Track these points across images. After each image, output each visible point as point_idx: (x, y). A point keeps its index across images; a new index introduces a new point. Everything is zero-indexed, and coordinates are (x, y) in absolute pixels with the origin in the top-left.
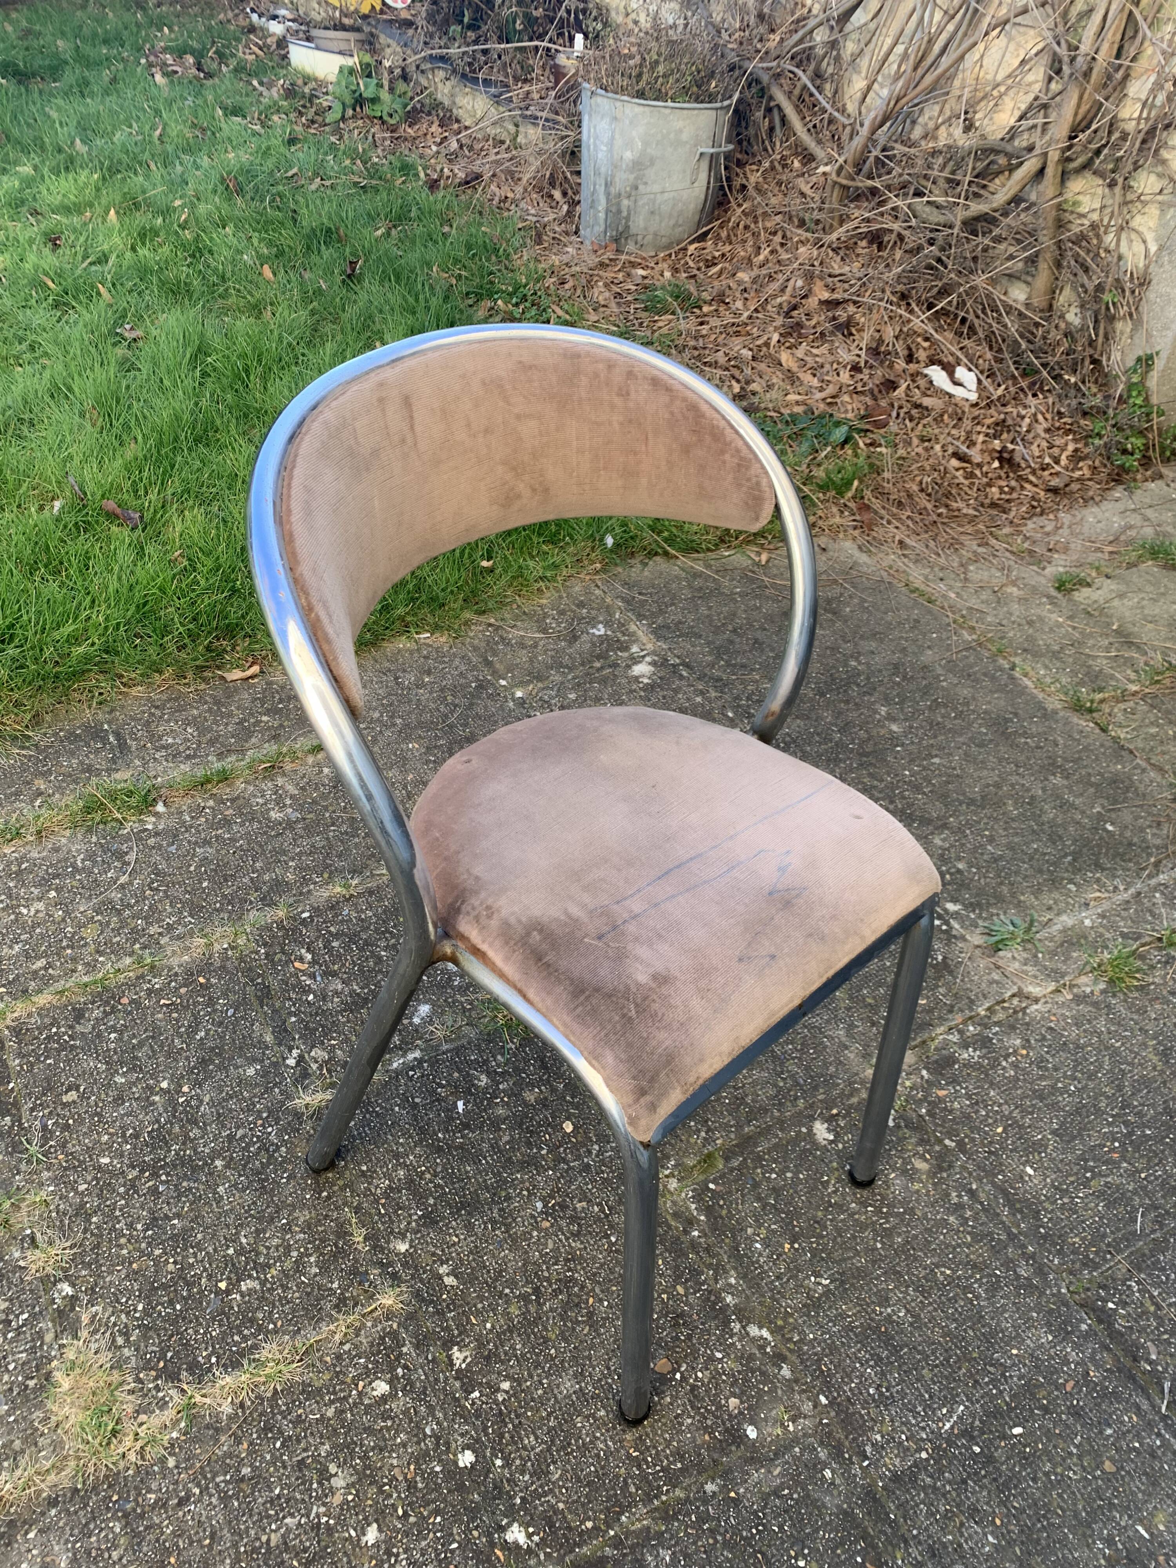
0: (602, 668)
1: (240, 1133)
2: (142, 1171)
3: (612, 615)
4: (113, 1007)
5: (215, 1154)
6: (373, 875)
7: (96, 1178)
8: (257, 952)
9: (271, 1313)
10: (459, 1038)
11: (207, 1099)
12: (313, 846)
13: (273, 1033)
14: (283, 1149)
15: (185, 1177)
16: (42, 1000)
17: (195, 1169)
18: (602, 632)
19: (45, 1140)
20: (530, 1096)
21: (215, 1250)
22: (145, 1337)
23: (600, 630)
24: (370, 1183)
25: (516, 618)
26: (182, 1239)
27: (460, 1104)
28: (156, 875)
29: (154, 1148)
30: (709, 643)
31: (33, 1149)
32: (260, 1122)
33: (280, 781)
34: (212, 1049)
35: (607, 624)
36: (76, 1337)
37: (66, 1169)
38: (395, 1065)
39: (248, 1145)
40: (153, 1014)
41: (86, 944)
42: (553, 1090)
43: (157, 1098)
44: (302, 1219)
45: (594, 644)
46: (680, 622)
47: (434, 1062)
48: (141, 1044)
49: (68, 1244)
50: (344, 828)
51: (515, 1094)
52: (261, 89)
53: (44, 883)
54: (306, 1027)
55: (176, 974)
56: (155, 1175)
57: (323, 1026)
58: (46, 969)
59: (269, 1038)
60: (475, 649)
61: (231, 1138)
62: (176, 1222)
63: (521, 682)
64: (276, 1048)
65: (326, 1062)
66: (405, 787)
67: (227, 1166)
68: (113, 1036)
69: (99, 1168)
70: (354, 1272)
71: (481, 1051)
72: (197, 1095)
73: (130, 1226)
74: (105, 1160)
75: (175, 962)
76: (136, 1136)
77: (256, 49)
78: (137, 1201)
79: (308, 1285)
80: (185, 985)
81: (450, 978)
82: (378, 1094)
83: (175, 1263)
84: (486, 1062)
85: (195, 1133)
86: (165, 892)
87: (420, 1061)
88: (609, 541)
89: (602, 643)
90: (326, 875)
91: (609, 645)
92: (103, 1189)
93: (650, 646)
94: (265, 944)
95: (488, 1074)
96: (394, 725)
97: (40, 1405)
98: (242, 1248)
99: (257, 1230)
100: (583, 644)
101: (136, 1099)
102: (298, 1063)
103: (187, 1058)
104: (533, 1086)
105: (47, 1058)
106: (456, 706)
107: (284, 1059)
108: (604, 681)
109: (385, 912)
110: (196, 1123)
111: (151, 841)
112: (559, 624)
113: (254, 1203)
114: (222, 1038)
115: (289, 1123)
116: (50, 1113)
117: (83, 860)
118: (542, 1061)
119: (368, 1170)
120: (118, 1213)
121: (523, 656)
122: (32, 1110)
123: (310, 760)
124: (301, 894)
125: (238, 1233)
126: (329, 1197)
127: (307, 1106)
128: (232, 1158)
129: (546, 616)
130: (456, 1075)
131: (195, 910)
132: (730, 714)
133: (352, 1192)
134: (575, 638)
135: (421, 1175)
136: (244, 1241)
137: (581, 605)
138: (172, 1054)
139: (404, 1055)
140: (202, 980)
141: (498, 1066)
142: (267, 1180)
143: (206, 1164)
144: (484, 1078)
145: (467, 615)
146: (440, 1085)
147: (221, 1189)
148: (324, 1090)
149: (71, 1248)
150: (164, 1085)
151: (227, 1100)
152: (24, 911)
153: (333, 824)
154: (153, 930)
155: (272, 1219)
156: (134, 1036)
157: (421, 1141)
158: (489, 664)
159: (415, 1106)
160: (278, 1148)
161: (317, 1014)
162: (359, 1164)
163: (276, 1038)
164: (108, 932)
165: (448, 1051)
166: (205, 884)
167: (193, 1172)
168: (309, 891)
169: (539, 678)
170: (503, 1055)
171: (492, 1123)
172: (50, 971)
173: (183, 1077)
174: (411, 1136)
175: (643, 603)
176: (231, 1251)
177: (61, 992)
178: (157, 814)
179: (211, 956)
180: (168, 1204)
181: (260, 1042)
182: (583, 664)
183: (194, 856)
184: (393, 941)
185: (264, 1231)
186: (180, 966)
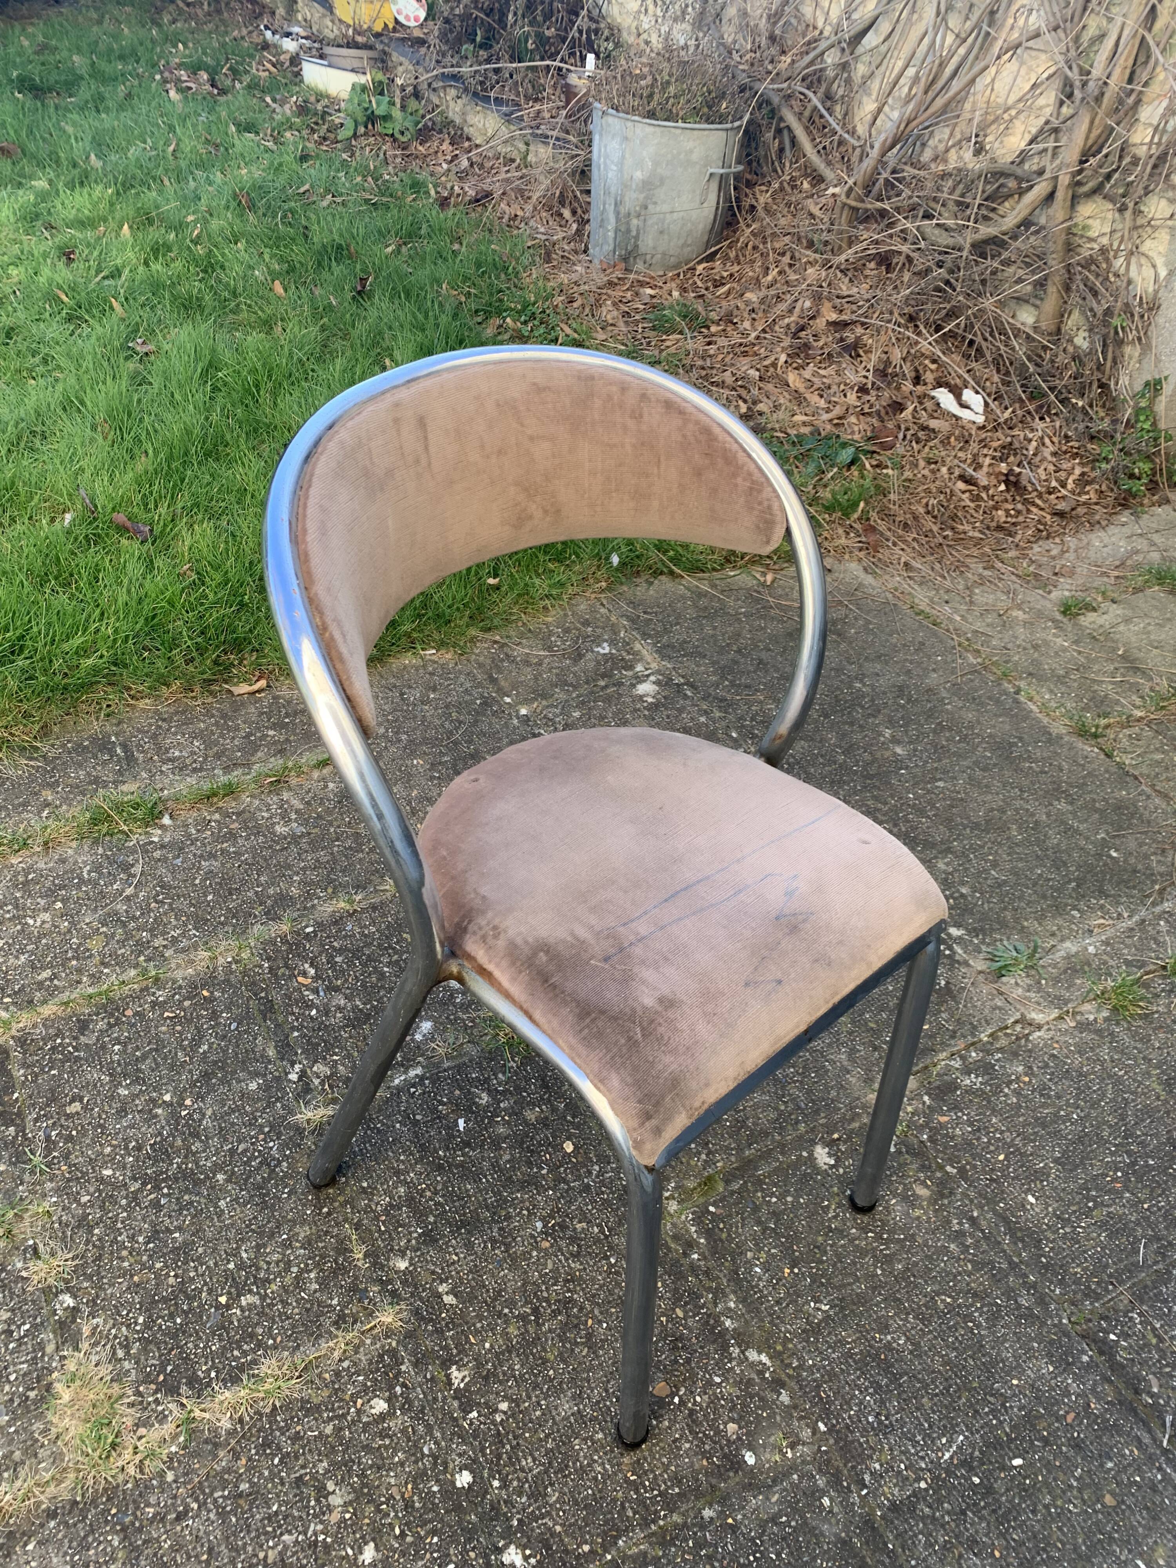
0: (606, 686)
1: (242, 1147)
2: (144, 1184)
3: (616, 633)
4: (117, 1019)
5: (217, 1168)
6: (376, 891)
7: (98, 1190)
8: (261, 966)
9: (270, 1328)
10: (460, 1055)
11: (209, 1112)
12: (317, 861)
13: (276, 1047)
14: (285, 1164)
15: (187, 1191)
16: (48, 1010)
17: (197, 1183)
18: (607, 650)
19: (48, 1151)
20: (531, 1115)
21: (216, 1264)
22: (145, 1350)
23: (605, 649)
24: (370, 1200)
25: (522, 636)
26: (183, 1252)
27: (461, 1122)
28: (162, 887)
29: (156, 1161)
30: (713, 663)
31: (37, 1160)
32: (262, 1137)
33: (285, 796)
34: (215, 1063)
35: (612, 643)
36: (77, 1349)
37: (69, 1180)
38: (397, 1081)
39: (250, 1159)
40: (157, 1027)
41: (91, 956)
42: (554, 1110)
43: (160, 1111)
44: (302, 1235)
45: (598, 663)
46: (685, 642)
47: (435, 1080)
48: (144, 1057)
49: (70, 1255)
50: (349, 843)
51: (515, 1113)
52: (274, 105)
53: (51, 894)
54: (309, 1042)
55: (180, 987)
56: (157, 1188)
57: (325, 1041)
58: (51, 980)
59: (271, 1052)
60: (481, 665)
61: (232, 1152)
62: (177, 1235)
63: (526, 700)
64: (278, 1062)
65: (328, 1078)
66: (409, 803)
67: (228, 1181)
68: (116, 1048)
69: (102, 1180)
70: (354, 1289)
71: (482, 1069)
72: (200, 1108)
73: (132, 1238)
74: (108, 1172)
75: (179, 974)
76: (139, 1148)
77: (269, 66)
78: (138, 1213)
79: (307, 1301)
80: (188, 998)
81: (452, 995)
82: (380, 1110)
83: (176, 1276)
84: (487, 1080)
85: (196, 1146)
86: (170, 904)
87: (422, 1078)
88: (615, 560)
89: (606, 662)
90: (330, 890)
91: (614, 663)
92: (105, 1201)
93: (654, 666)
94: (269, 959)
95: (489, 1092)
96: (399, 741)
97: (41, 1416)
98: (243, 1262)
99: (258, 1245)
100: (588, 662)
101: (139, 1112)
102: (300, 1079)
103: (190, 1071)
104: (534, 1105)
105: (51, 1069)
106: (460, 722)
107: (287, 1074)
108: (608, 700)
109: (388, 927)
110: (199, 1138)
111: (157, 854)
112: (564, 642)
113: (255, 1218)
114: (225, 1051)
115: (291, 1138)
116: (54, 1124)
117: (89, 872)
118: (543, 1080)
119: (369, 1187)
120: (119, 1225)
121: (528, 674)
122: (36, 1120)
123: (316, 774)
124: (305, 908)
125: (238, 1248)
126: (329, 1214)
127: (308, 1121)
128: (233, 1173)
129: (551, 634)
130: (457, 1092)
131: (200, 922)
132: (734, 735)
133: (352, 1208)
134: (580, 656)
135: (421, 1193)
136: (244, 1255)
137: (586, 623)
138: (176, 1067)
139: (406, 1072)
140: (205, 993)
141: (500, 1084)
142: (268, 1194)
143: (207, 1177)
144: (484, 1095)
145: (473, 632)
146: (441, 1103)
147: (222, 1203)
148: (326, 1105)
149: (73, 1259)
150: (167, 1098)
151: (228, 1114)
152: (31, 922)
153: (338, 839)
154: (158, 942)
155: (273, 1233)
156: (138, 1048)
157: (422, 1158)
158: (493, 681)
159: (416, 1123)
160: (279, 1163)
161: (319, 1029)
162: (360, 1181)
163: (278, 1052)
164: (113, 944)
165: (449, 1068)
166: (210, 898)
167: (195, 1186)
168: (313, 906)
169: (544, 696)
170: (504, 1073)
171: (493, 1141)
172: (56, 982)
173: (185, 1090)
174: (411, 1154)
175: (647, 622)
176: (231, 1266)
177: (66, 1004)
178: (162, 827)
179: (215, 969)
180: (170, 1217)
181: (262, 1056)
182: (587, 683)
183: (199, 868)
184: (396, 957)
185: (265, 1246)
186: (184, 979)
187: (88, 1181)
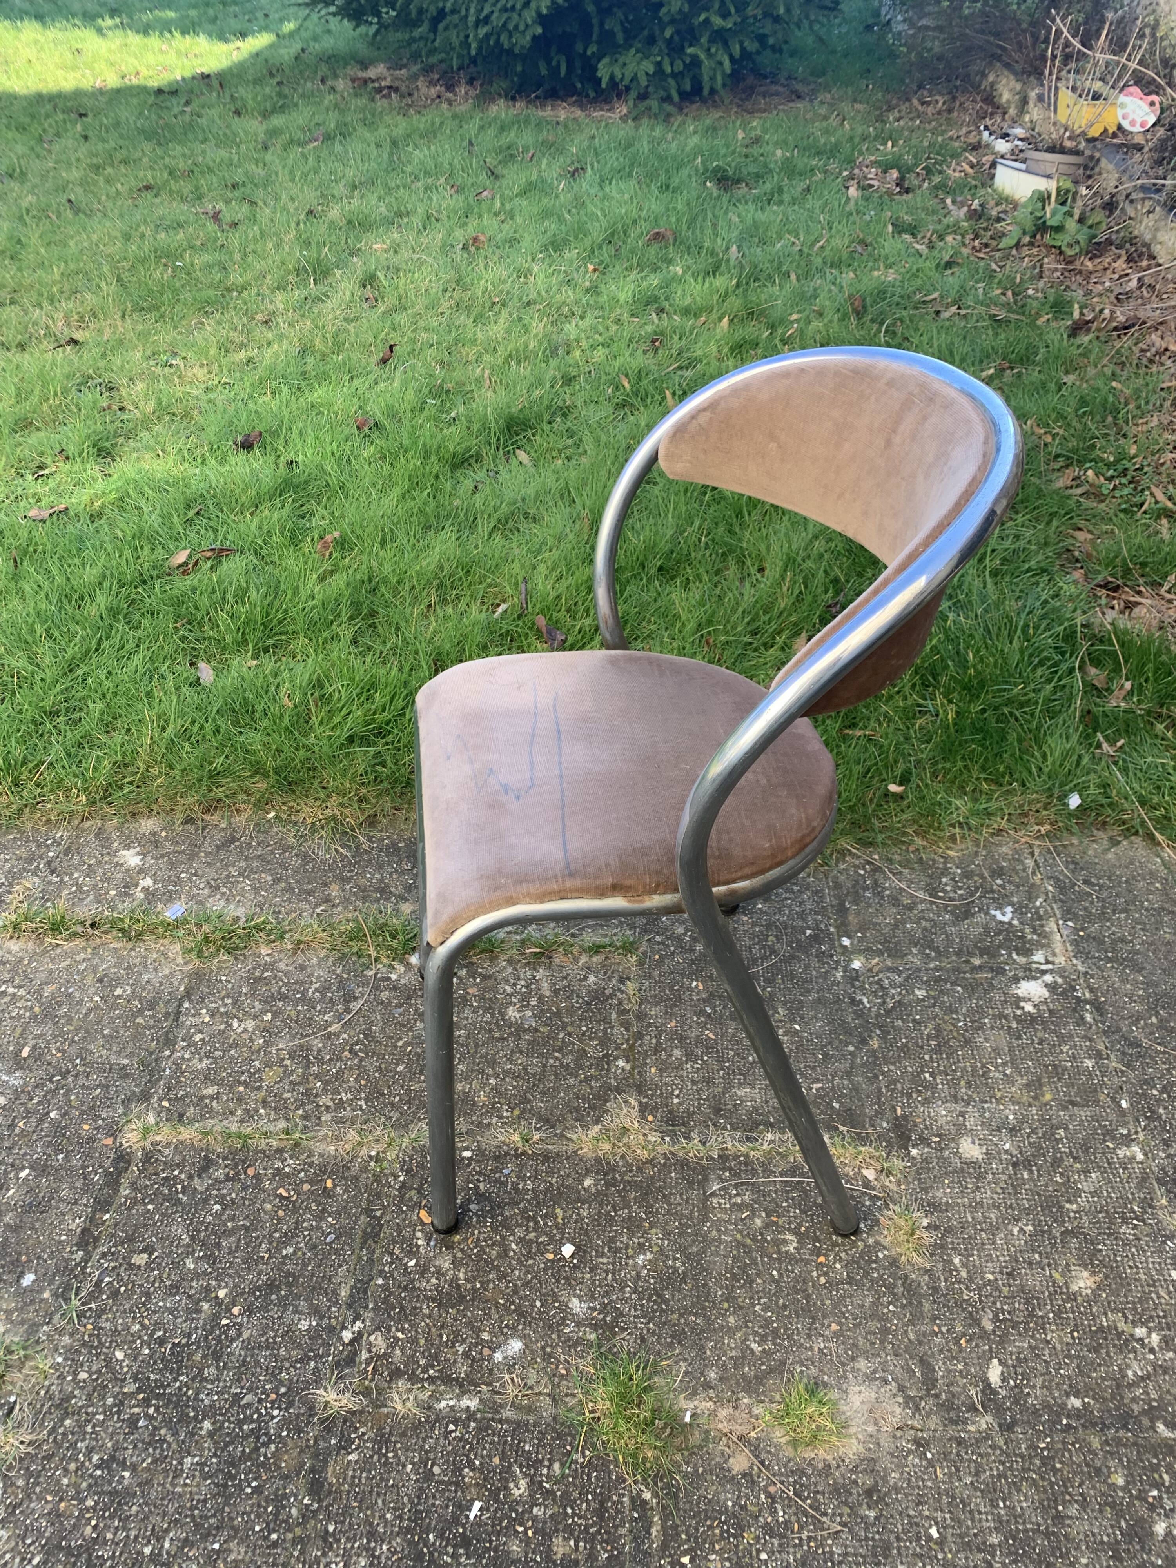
0: (980, 968)
1: (248, 1398)
2: (139, 1390)
3: (1031, 898)
4: (238, 1174)
5: (211, 1412)
6: (562, 1136)
7: (99, 1372)
8: (396, 1177)
10: (529, 1410)
11: (246, 1335)
12: (525, 1069)
13: (352, 1287)
14: (273, 1447)
15: (169, 1423)
16: (187, 1133)
17: (184, 1419)
18: (1006, 919)
19: (92, 1297)
20: (560, 1548)
21: (136, 1537)
23: (1006, 915)
24: (324, 1554)
25: (906, 863)
26: (119, 1501)
27: (477, 1505)
28: (366, 1036)
29: (166, 1368)
30: (1148, 984)
31: (75, 1303)
32: (273, 1396)
33: (540, 974)
34: (288, 1274)
35: (1019, 910)
37: (84, 1344)
38: (443, 1404)
39: (246, 1420)
40: (264, 1201)
41: (259, 1089)
43: (205, 1306)
44: (232, 1557)
45: (987, 931)
46: (1122, 940)
47: (484, 1428)
48: (232, 1232)
49: (28, 1438)
50: (568, 1060)
51: (545, 1533)
52: (951, 207)
53: (269, 1001)
54: (385, 1301)
55: (311, 1165)
56: (146, 1402)
57: (402, 1308)
58: (212, 1098)
59: (344, 1292)
60: (837, 886)
61: (237, 1398)
62: (127, 1474)
63: (868, 949)
64: (343, 1309)
65: (379, 1357)
66: (658, 1036)
67: (211, 1434)
68: (216, 1207)
69: (108, 1362)
71: (541, 1444)
72: (241, 1325)
73: (90, 1451)
74: (119, 1355)
75: (320, 1148)
76: (161, 1342)
77: (966, 167)
78: (113, 1424)
80: (311, 1182)
81: (564, 1319)
82: (403, 1435)
83: (95, 1528)
84: (538, 1463)
85: (210, 1372)
86: (361, 1060)
87: (471, 1415)
88: (1074, 801)
89: (997, 934)
90: (517, 1112)
91: (1007, 939)
92: (97, 1389)
93: (1061, 960)
94: (408, 1172)
95: (531, 1482)
96: (692, 950)
98: (160, 1554)
99: (186, 1540)
100: (973, 927)
101: (189, 1297)
102: (352, 1341)
103: (259, 1274)
104: (571, 1534)
105: (151, 1202)
106: (774, 952)
107: (344, 1328)
108: (972, 988)
109: (546, 1191)
110: (218, 1362)
111: (384, 995)
112: (956, 888)
113: (205, 1501)
114: (305, 1265)
115: (298, 1416)
116: (114, 1268)
117: (316, 990)
118: (602, 1504)
119: (333, 1534)
120: (89, 1429)
121: (888, 917)
122: (104, 1255)
123: (584, 959)
124: (480, 1125)
125: (167, 1531)
126: (275, 1544)
127: (327, 1403)
128: (222, 1427)
129: (945, 872)
130: (496, 1460)
131: (375, 1093)
132: (1124, 1104)
133: (302, 1552)
134: (967, 914)
136: (167, 1545)
137: (999, 872)
138: (252, 1260)
139: (459, 1397)
141: (549, 1478)
142: (233, 1477)
144: (523, 1484)
145: (848, 841)
146: (471, 1465)
147: (188, 1460)
148: (355, 1394)
149: (31, 1443)
150: (222, 1294)
151: (260, 1348)
152: (235, 1024)
153: (560, 1050)
154: (325, 1100)
155: (209, 1534)
156: (232, 1218)
157: (408, 1530)
158: (842, 911)
159: (429, 1476)
160: (270, 1441)
161: (405, 1289)
162: (329, 1519)
163: (351, 1295)
164: (285, 1084)
165: (507, 1421)
166: (400, 1068)
167: (179, 1421)
168: (489, 1124)
169: (895, 952)
170: (562, 1465)
171: (495, 1558)
172: (214, 1103)
173: (243, 1294)
174: (400, 1517)
175: (1083, 896)
176: (147, 1550)
177: (206, 1134)
179: (354, 1158)
180: (135, 1446)
181: (334, 1291)
182: (958, 954)
183: (411, 1029)
184: (532, 1235)
185: (192, 1545)
186: (321, 1155)
187: (97, 1355)
